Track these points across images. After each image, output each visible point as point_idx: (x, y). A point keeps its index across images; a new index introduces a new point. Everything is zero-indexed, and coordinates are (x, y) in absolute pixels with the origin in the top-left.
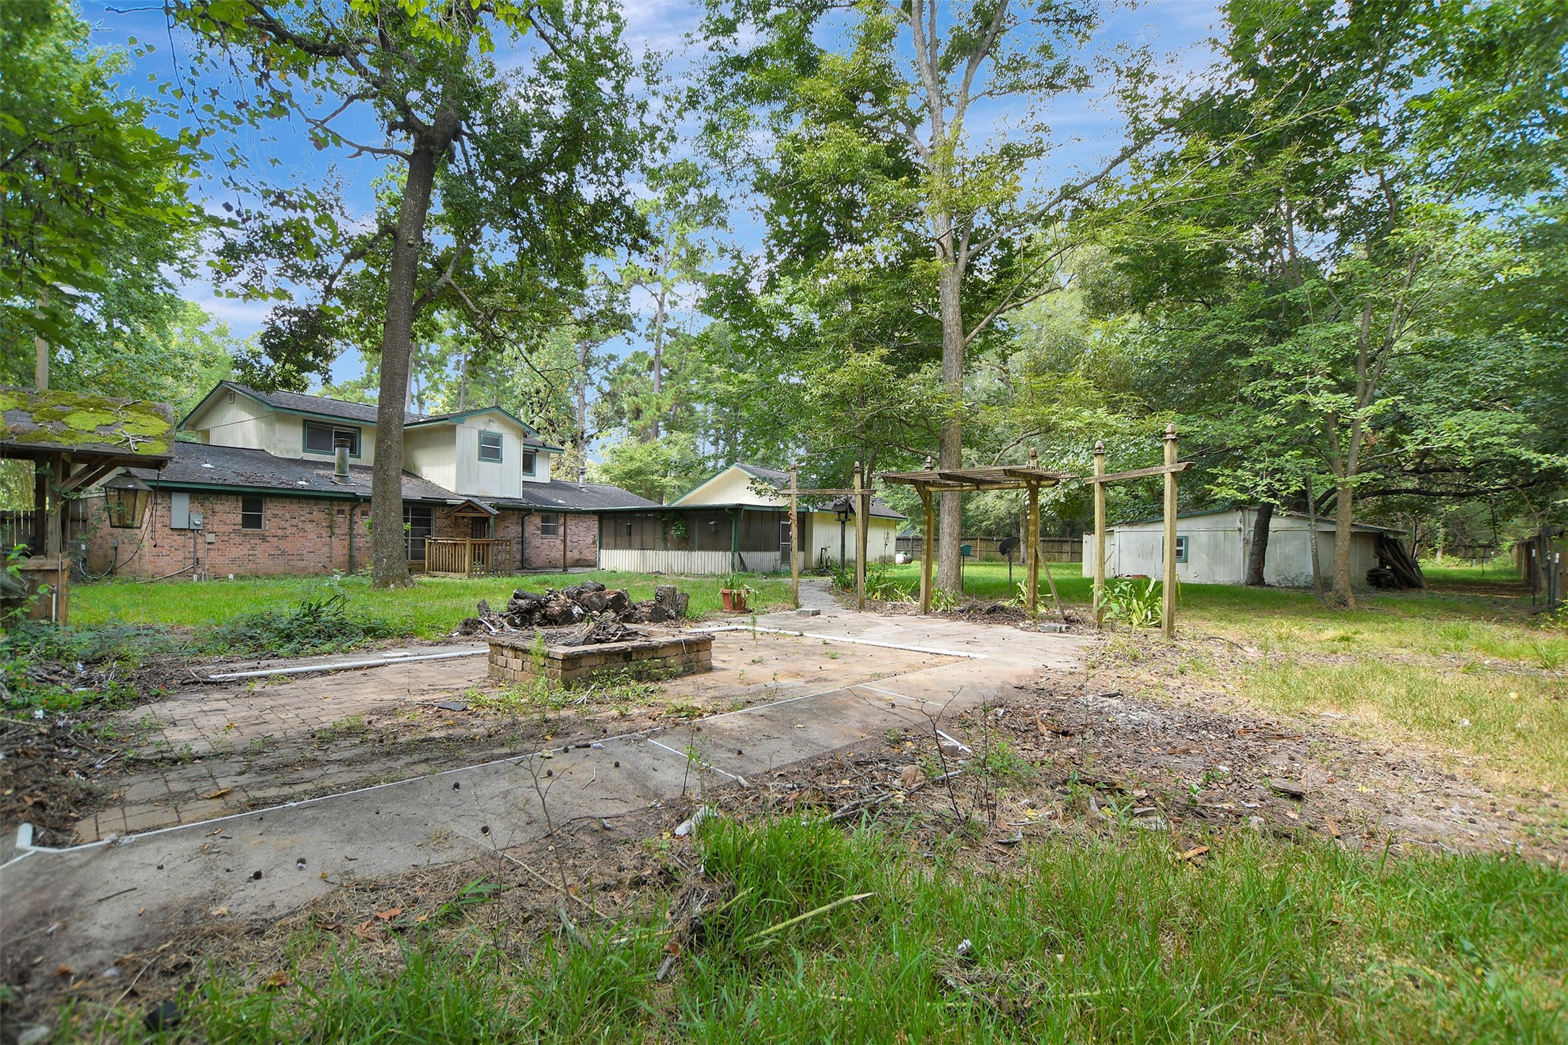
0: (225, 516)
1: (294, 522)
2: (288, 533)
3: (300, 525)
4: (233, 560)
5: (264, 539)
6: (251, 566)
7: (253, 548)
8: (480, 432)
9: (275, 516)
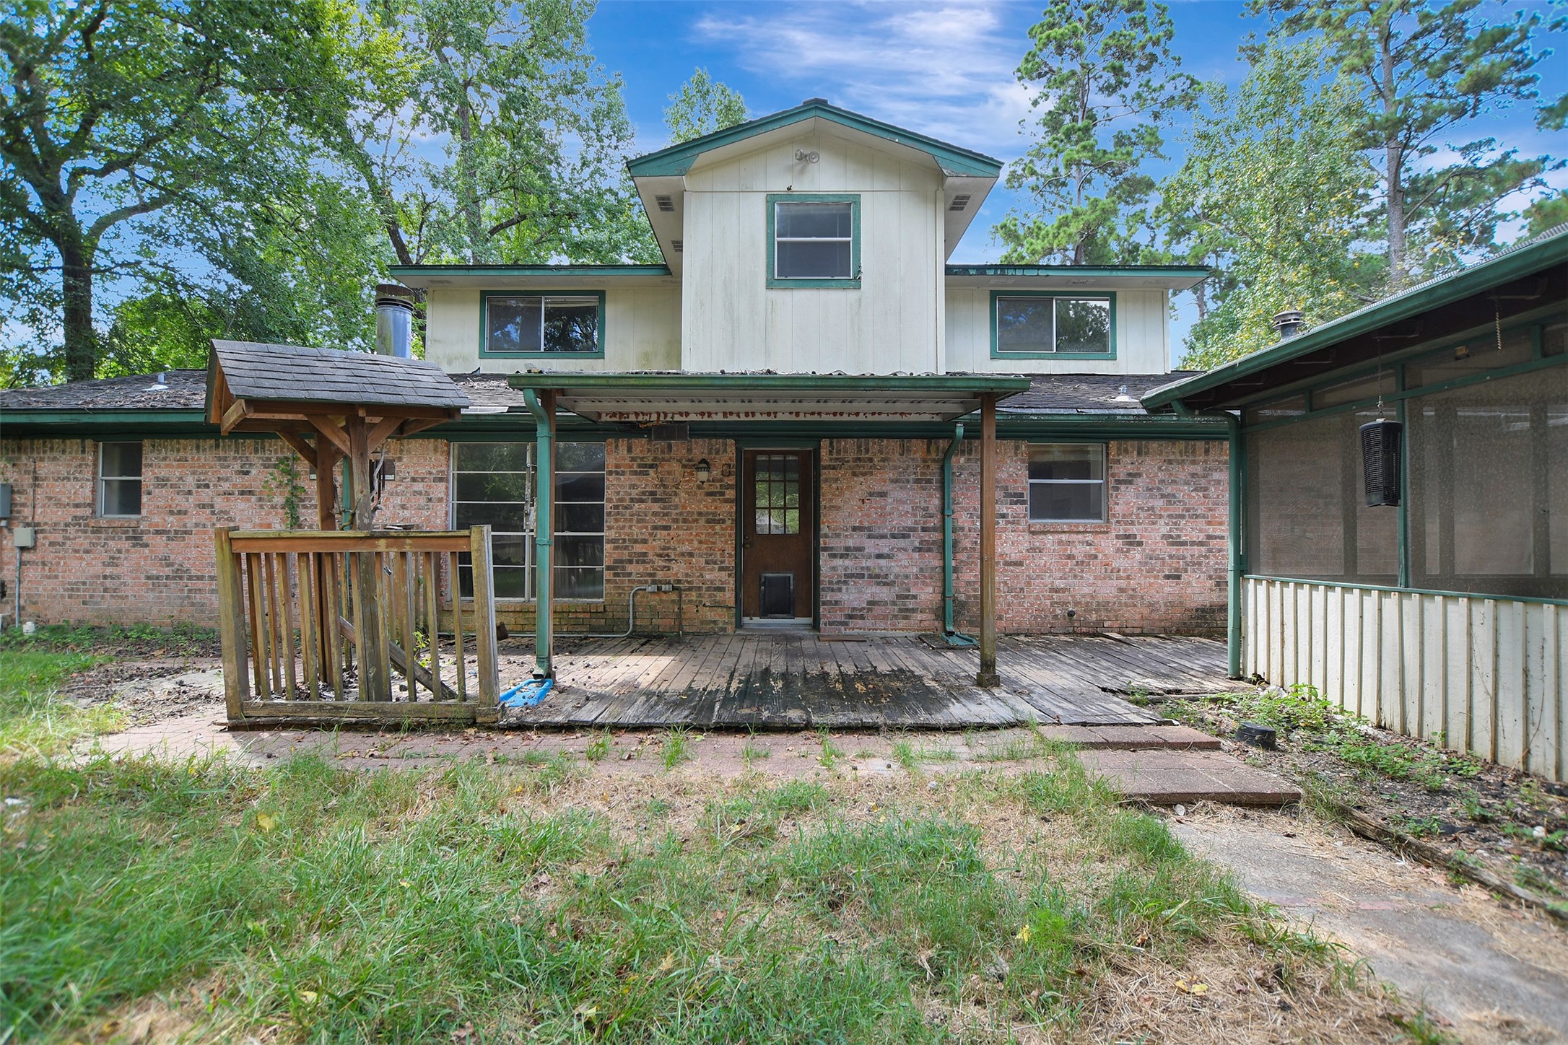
0: (58, 487)
1: (205, 495)
2: (190, 522)
3: (219, 503)
4: (72, 589)
5: (136, 538)
6: (109, 603)
7: (113, 562)
8: (772, 199)
9: (162, 482)
